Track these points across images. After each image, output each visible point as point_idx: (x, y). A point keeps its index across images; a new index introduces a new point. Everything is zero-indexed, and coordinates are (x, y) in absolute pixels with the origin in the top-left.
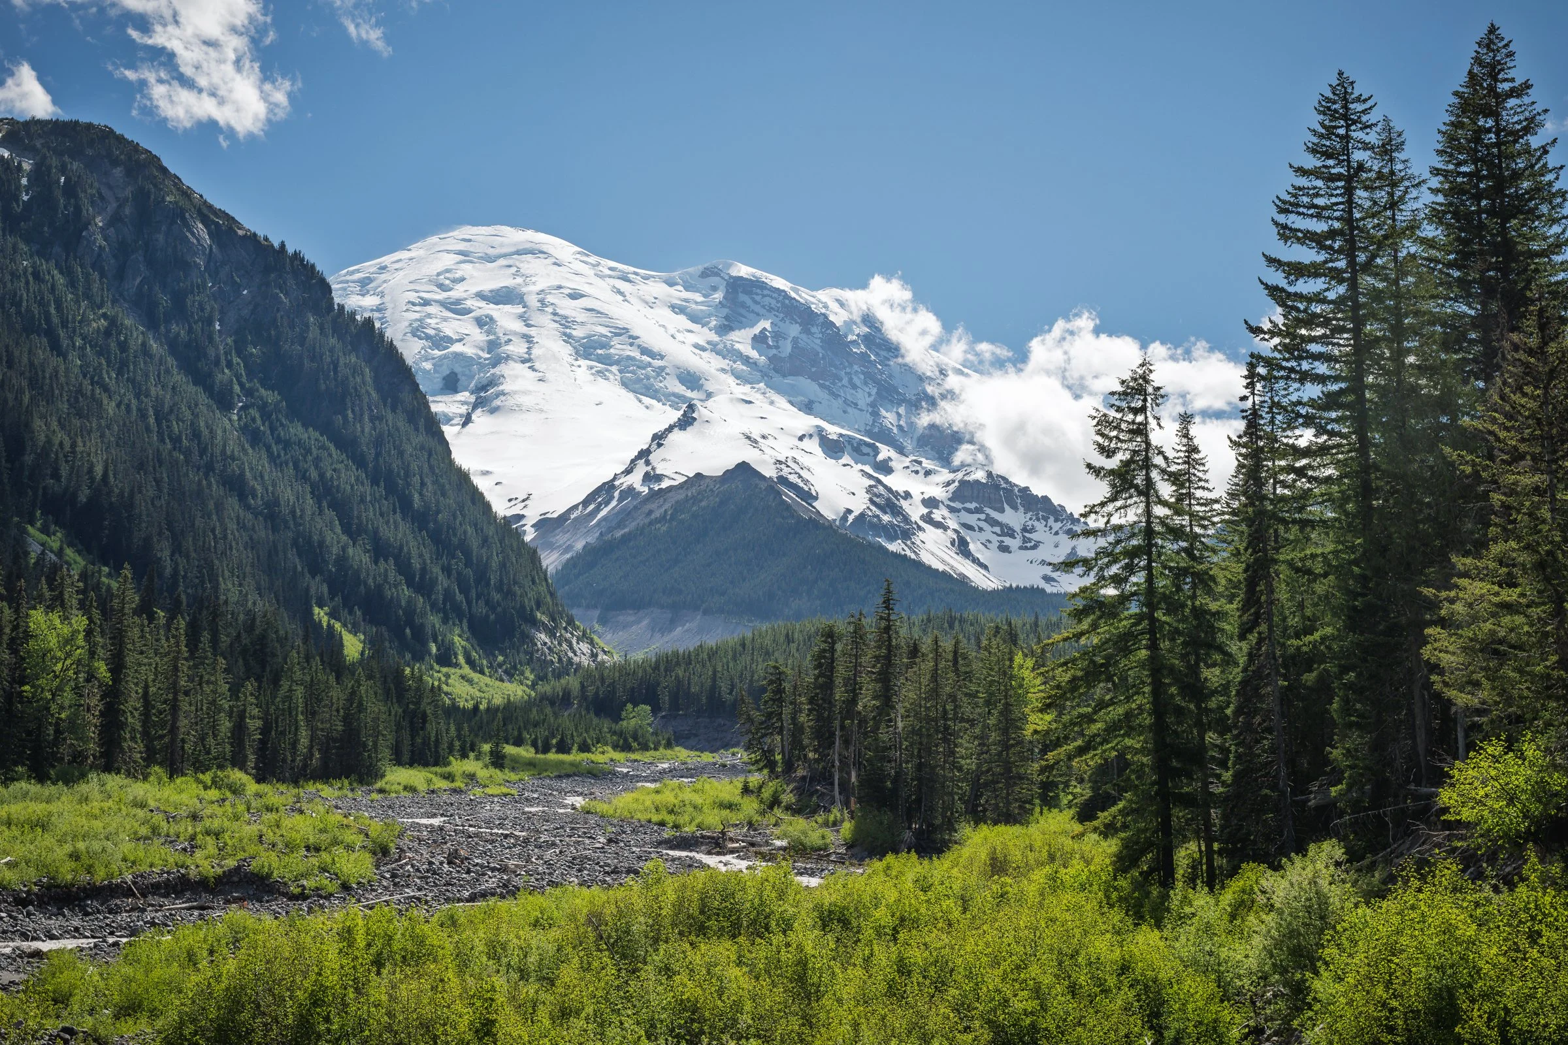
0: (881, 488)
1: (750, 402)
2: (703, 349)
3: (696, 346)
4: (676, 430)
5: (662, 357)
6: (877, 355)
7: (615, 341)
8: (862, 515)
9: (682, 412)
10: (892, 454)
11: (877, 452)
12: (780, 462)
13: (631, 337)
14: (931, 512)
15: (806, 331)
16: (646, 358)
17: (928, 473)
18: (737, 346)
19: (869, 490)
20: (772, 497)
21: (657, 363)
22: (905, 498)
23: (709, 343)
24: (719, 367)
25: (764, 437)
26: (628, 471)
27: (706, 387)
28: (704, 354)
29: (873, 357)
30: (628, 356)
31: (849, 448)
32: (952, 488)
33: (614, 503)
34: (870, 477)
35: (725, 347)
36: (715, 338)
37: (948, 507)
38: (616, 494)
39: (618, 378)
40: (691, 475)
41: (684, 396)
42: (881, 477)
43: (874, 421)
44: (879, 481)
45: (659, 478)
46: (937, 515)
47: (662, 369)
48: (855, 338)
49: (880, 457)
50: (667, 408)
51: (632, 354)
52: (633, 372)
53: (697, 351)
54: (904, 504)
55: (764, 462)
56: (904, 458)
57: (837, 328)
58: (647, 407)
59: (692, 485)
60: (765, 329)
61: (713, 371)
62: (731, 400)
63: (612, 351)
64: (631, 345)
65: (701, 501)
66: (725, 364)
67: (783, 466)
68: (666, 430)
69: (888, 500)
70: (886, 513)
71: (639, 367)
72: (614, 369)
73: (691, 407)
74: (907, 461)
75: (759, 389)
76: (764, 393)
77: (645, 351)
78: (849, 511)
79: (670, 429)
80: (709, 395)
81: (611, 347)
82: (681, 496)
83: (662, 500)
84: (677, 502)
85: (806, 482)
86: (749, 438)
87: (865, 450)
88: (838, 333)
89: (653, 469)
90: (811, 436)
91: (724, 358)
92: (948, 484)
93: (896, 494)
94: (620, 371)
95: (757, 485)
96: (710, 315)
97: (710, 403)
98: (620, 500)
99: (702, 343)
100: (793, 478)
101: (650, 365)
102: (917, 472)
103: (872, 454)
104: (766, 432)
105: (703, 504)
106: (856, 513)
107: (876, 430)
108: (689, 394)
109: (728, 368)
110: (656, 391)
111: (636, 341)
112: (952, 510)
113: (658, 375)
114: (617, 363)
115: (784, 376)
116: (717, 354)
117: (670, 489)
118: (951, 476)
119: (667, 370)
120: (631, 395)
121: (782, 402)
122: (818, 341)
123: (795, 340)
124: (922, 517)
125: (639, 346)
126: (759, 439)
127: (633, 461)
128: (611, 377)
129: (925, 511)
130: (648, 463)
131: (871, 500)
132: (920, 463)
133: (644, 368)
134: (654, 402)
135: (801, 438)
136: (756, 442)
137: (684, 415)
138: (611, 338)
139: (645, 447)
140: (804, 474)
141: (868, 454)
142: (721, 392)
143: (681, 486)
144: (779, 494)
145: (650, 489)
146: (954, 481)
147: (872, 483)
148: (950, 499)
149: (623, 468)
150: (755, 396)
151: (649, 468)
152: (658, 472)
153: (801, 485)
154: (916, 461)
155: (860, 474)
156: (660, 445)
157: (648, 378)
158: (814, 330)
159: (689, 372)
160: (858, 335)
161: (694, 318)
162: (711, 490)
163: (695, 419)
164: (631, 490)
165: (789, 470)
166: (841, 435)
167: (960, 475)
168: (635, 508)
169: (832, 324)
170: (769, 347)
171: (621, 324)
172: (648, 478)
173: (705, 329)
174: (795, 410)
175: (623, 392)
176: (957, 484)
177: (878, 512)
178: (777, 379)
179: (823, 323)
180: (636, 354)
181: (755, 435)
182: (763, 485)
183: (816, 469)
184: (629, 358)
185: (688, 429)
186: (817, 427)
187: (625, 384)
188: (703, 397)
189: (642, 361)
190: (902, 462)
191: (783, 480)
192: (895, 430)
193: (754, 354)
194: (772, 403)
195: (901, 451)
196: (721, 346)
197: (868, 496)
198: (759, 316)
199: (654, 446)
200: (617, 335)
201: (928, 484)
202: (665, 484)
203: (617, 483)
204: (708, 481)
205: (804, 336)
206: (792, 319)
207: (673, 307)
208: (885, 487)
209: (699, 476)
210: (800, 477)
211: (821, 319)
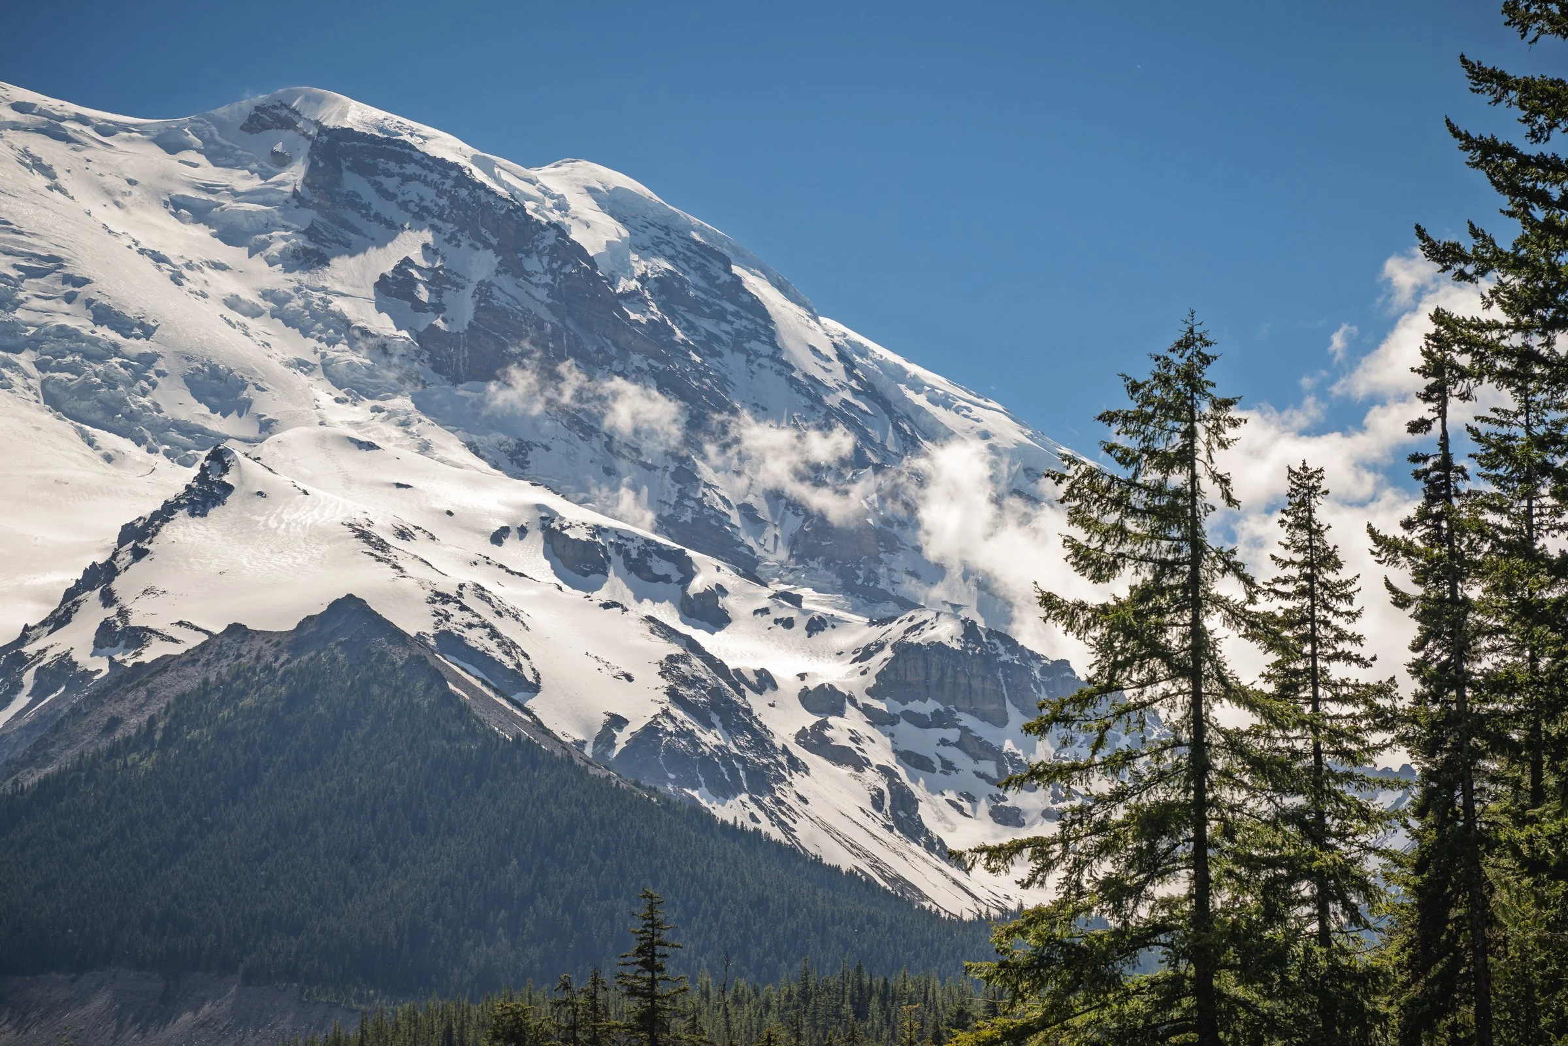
0: (696, 661)
1: (370, 446)
2: (255, 313)
3: (233, 303)
4: (181, 515)
5: (148, 332)
6: (690, 328)
7: (28, 289)
8: (651, 730)
9: (195, 471)
10: (728, 577)
11: (688, 571)
12: (445, 598)
13: (68, 279)
14: (824, 725)
15: (512, 267)
16: (106, 334)
17: (816, 625)
18: (337, 304)
19: (669, 667)
20: (421, 684)
21: (136, 346)
22: (759, 690)
23: (266, 295)
24: (289, 357)
25: (403, 534)
26: (58, 620)
27: (257, 408)
28: (253, 324)
29: (679, 335)
30: (62, 328)
31: (618, 560)
32: (877, 663)
33: (22, 700)
34: (670, 634)
35: (308, 305)
36: (278, 279)
37: (866, 710)
38: (29, 678)
39: (35, 383)
40: (218, 629)
41: (202, 430)
42: (700, 636)
43: (682, 495)
44: (693, 646)
45: (138, 637)
46: (840, 729)
47: (148, 360)
48: (634, 284)
49: (698, 585)
50: (161, 461)
51: (70, 323)
52: (73, 369)
53: (235, 316)
54: (756, 702)
55: (403, 597)
56: (755, 588)
57: (591, 260)
58: (109, 459)
59: (220, 655)
60: (407, 262)
61: (276, 366)
62: (323, 439)
63: (20, 314)
64: (70, 298)
65: (243, 694)
66: (307, 348)
67: (451, 608)
68: (155, 515)
69: (716, 692)
70: (709, 726)
71: (88, 356)
72: (25, 359)
73: (220, 459)
74: (763, 596)
75: (392, 414)
76: (405, 424)
77: (104, 315)
78: (618, 721)
79: (167, 512)
80: (267, 427)
81: (17, 305)
82: (191, 681)
83: (142, 694)
84: (180, 698)
85: (509, 647)
86: (364, 536)
87: (660, 567)
88: (591, 275)
89: (123, 614)
90: (523, 531)
91: (305, 333)
92: (866, 653)
93: (736, 678)
94: (41, 366)
95: (382, 655)
96: (268, 227)
97: (266, 449)
98: (38, 693)
99: (249, 296)
100: (476, 638)
101: (116, 349)
102: (788, 623)
103: (676, 576)
104: (409, 520)
105: (248, 702)
106: (636, 726)
107: (688, 517)
108: (217, 424)
109: (315, 359)
110: (132, 416)
111: (81, 290)
112: (876, 719)
113: (138, 375)
114: (34, 343)
115: (456, 380)
116: (288, 323)
117: (164, 664)
118: (875, 633)
119: (161, 365)
120: (67, 427)
121: (452, 447)
122: (542, 294)
123: (484, 291)
124: (802, 737)
125: (89, 303)
126: (391, 540)
127: (70, 594)
128: (17, 380)
129: (809, 720)
130: (108, 599)
131: (672, 693)
132: (796, 601)
133: (101, 359)
134: (125, 445)
135: (498, 538)
136: (382, 546)
137: (202, 478)
138: (16, 284)
139: (101, 559)
140: (505, 627)
141: (666, 579)
142: (295, 420)
143: (192, 657)
144: (439, 677)
145: (113, 664)
146: (880, 646)
147: (677, 650)
148: (869, 692)
149: (45, 612)
150: (385, 433)
151: (112, 612)
152: (135, 621)
153: (498, 654)
154: (785, 596)
155: (645, 628)
156: (139, 554)
157: (110, 382)
158: (532, 264)
159: (214, 369)
160: (643, 279)
161: (230, 234)
162: (268, 668)
163: (229, 489)
164: (65, 666)
165: (468, 617)
166: (598, 530)
167: (896, 630)
168: (75, 712)
169: (579, 250)
170: (418, 306)
171: (43, 247)
172: (106, 637)
173: (258, 263)
174: (484, 465)
175: (47, 418)
176: (888, 653)
177: (691, 724)
178: (440, 389)
179: (553, 249)
180: (82, 324)
181: (382, 529)
182: (399, 655)
183: (536, 616)
184: (64, 332)
185: (212, 512)
186: (540, 507)
187: (53, 400)
188: (252, 432)
189: (95, 342)
190: (752, 597)
191: (450, 642)
192: (735, 518)
193: (383, 324)
194: (425, 448)
195: (749, 569)
196: (296, 304)
197: (665, 683)
198: (393, 229)
199: (125, 556)
200: (32, 273)
201: (815, 653)
202: (149, 654)
203: (29, 649)
204: (258, 644)
205: (505, 281)
206: (478, 237)
207: (177, 206)
208: (709, 659)
209: (236, 630)
210: (494, 634)
211: (550, 238)
